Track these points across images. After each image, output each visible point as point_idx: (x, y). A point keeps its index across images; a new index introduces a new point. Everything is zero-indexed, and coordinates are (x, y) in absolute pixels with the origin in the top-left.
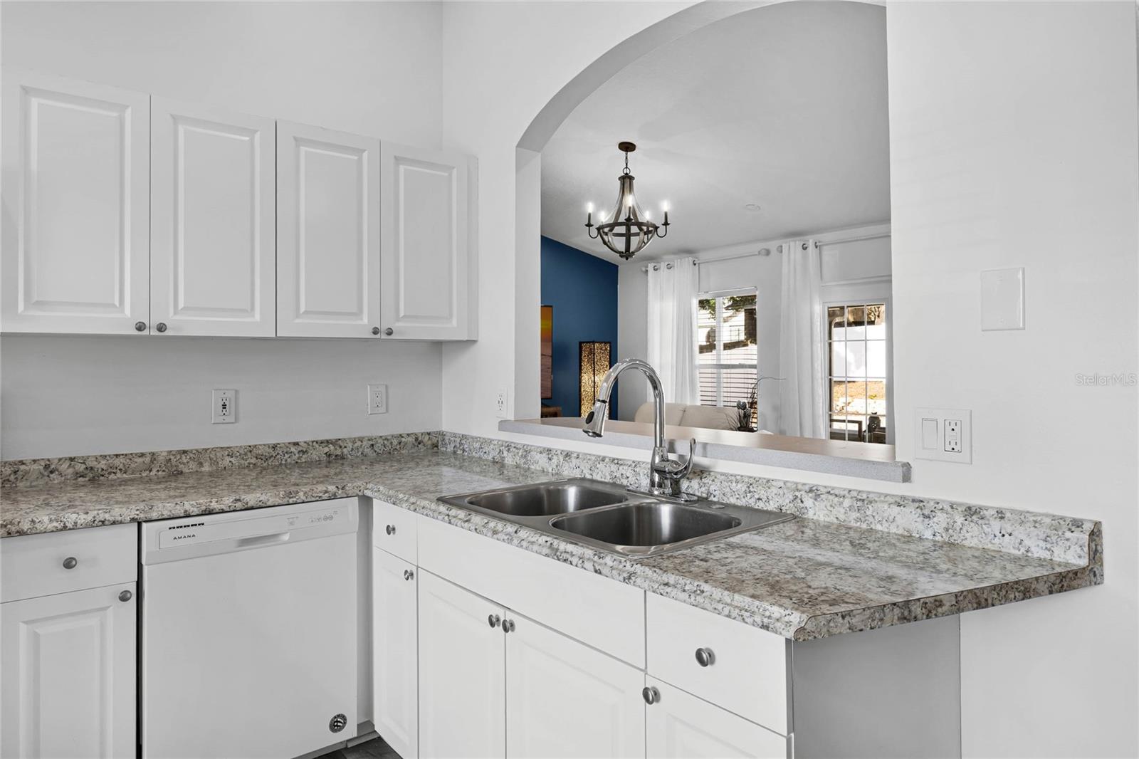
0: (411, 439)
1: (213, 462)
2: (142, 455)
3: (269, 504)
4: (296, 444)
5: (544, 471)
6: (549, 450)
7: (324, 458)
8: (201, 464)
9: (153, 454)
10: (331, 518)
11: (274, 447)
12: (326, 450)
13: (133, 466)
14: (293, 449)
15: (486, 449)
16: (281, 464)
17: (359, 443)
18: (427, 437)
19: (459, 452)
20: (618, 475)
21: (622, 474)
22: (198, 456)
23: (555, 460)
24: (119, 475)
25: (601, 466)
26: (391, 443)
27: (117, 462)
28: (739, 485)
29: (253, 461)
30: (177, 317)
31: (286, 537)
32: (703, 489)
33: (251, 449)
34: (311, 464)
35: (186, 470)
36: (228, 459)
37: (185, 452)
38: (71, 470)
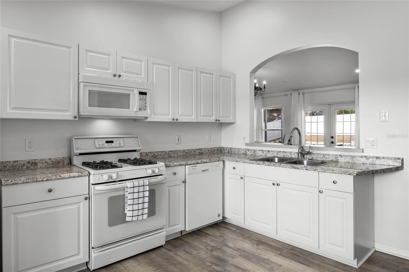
0: (216, 149)
1: (177, 154)
2: (163, 152)
3: (208, 162)
4: (193, 150)
5: (261, 155)
6: (262, 150)
7: (199, 153)
8: (175, 154)
9: (165, 151)
10: (218, 166)
11: (188, 150)
12: (199, 151)
13: (162, 154)
14: (192, 151)
15: (240, 151)
16: (190, 155)
17: (205, 150)
18: (219, 148)
19: (230, 152)
20: (286, 155)
21: (287, 155)
22: (174, 152)
23: (265, 153)
24: (160, 157)
25: (280, 153)
26: (212, 150)
27: (159, 153)
28: (321, 156)
29: (185, 154)
30: (179, 117)
31: (210, 170)
32: (311, 157)
33: (184, 150)
34: (196, 154)
35: (172, 156)
36: (180, 153)
37: (171, 151)
38: (151, 155)
